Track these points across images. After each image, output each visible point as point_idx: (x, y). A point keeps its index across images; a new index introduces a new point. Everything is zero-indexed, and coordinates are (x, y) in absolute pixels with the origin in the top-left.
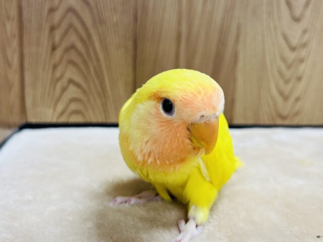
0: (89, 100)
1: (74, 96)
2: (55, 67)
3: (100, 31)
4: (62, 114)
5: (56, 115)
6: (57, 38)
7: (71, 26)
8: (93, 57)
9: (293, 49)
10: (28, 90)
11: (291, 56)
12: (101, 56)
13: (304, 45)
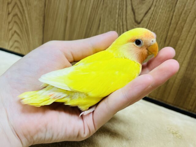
0: (22, 43)
1: (17, 39)
2: (9, 23)
3: (28, 9)
5: (9, 47)
6: (10, 9)
7: (16, 3)
8: (25, 22)
12: (28, 22)
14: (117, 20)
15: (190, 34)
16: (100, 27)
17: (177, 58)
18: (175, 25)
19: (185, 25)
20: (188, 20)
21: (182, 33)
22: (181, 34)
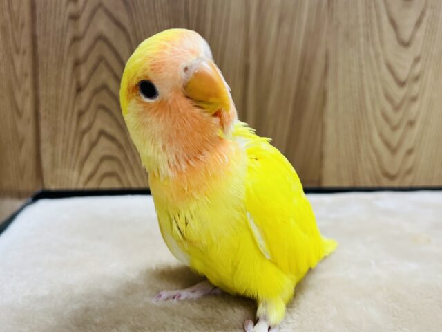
0: (126, 158)
2: (81, 114)
4: (90, 177)
5: (83, 179)
6: (83, 77)
7: (101, 59)
9: (402, 84)
10: (45, 146)
11: (399, 93)
13: (417, 79)
16: (330, 71)
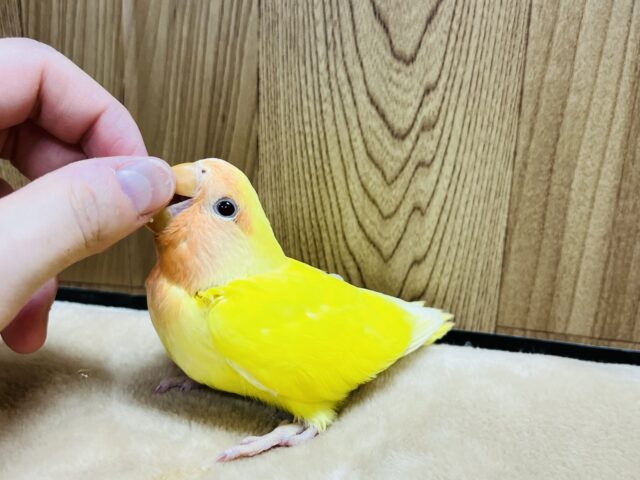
9: (399, 136)
14: (322, 66)
15: (604, 60)
16: (263, 105)
17: (577, 157)
18: (545, 43)
19: (582, 34)
20: (587, 13)
21: (577, 64)
22: (572, 71)
